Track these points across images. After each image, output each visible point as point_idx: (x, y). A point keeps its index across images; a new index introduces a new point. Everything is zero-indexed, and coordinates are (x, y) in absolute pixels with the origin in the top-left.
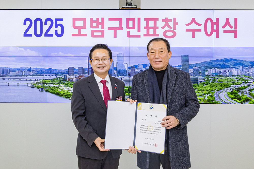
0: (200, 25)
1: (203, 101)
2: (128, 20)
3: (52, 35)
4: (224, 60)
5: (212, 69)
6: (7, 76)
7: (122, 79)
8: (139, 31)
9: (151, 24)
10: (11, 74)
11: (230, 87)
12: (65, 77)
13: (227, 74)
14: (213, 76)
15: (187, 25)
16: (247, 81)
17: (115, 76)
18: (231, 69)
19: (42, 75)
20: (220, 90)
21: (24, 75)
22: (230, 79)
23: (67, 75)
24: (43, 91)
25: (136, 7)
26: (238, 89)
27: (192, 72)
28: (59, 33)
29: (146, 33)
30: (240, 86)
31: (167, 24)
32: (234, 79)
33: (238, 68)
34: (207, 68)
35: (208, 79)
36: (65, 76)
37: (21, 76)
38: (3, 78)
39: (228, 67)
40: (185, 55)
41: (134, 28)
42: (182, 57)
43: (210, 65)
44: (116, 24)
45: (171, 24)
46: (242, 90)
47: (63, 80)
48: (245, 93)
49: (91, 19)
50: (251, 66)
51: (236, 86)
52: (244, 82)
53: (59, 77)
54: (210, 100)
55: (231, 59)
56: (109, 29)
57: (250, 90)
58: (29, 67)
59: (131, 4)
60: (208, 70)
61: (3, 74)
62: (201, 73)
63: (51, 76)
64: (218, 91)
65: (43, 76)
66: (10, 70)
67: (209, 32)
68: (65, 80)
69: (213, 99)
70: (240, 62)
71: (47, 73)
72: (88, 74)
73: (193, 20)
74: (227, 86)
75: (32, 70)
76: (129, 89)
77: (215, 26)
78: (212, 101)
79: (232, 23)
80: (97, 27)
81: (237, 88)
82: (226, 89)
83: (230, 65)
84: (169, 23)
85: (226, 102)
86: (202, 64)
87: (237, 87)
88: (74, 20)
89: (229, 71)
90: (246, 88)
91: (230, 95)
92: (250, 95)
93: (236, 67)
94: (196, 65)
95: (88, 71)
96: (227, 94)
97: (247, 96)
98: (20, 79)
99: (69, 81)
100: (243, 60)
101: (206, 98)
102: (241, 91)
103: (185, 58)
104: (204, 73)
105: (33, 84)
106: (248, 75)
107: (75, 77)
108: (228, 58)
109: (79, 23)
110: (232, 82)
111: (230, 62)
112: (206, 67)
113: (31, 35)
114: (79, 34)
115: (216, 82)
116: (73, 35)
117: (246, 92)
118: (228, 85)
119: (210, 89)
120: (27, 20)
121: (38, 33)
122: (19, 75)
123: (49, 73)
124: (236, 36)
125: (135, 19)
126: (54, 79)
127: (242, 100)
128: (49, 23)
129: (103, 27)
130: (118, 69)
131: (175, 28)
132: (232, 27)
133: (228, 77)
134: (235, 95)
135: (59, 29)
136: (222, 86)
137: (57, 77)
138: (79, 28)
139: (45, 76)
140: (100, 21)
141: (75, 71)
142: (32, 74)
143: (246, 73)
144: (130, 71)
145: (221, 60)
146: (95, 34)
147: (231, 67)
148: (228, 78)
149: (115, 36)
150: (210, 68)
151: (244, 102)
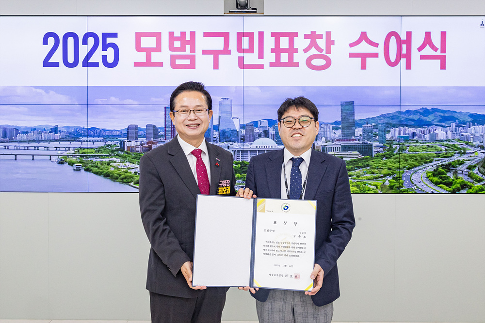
0: (376, 45)
1: (382, 188)
2: (240, 35)
3: (96, 65)
4: (421, 111)
5: (397, 129)
6: (12, 142)
7: (228, 147)
8: (261, 56)
9: (284, 43)
10: (20, 137)
11: (431, 162)
12: (121, 144)
13: (427, 137)
14: (399, 141)
15: (351, 45)
16: (464, 150)
17: (217, 142)
18: (435, 128)
19: (78, 139)
20: (413, 167)
21: (45, 141)
22: (433, 147)
23: (126, 141)
24: (79, 170)
25: (255, 10)
26: (446, 165)
27: (361, 134)
28: (110, 60)
29: (274, 61)
30: (451, 161)
31: (313, 44)
32: (439, 148)
33: (448, 127)
34: (388, 127)
35: (391, 146)
36: (121, 141)
37: (39, 141)
38: (4, 146)
39: (429, 124)
40: (347, 102)
41: (251, 50)
42: (341, 105)
43: (395, 122)
44: (217, 43)
45: (322, 43)
46: (455, 167)
47: (117, 150)
48: (459, 173)
49: (171, 34)
50: (471, 123)
51: (443, 161)
52: (459, 153)
53: (110, 143)
54: (394, 186)
55: (434, 110)
56: (205, 52)
57: (470, 168)
58: (54, 125)
59: (246, 6)
60: (391, 129)
61: (4, 138)
62: (377, 137)
63: (95, 141)
64: (409, 169)
65: (79, 141)
66: (18, 129)
67: (393, 58)
68: (122, 149)
69: (401, 185)
70: (450, 114)
71: (88, 136)
72: (166, 138)
73: (364, 36)
74: (425, 160)
75: (60, 131)
76: (243, 166)
77: (404, 46)
78: (399, 188)
79: (436, 41)
80: (183, 49)
81: (444, 163)
82: (424, 167)
83: (433, 120)
84: (318, 41)
85: (423, 191)
86: (380, 120)
87: (445, 161)
88: (139, 36)
89: (429, 133)
90: (461, 163)
91: (431, 178)
92: (469, 176)
93: (443, 124)
94: (367, 121)
95: (165, 133)
96: (425, 175)
97: (463, 178)
98: (37, 148)
99: (129, 152)
100: (458, 111)
101: (387, 183)
102: (452, 170)
103: (347, 107)
104: (384, 136)
105: (61, 158)
106: (465, 140)
107: (141, 144)
108: (429, 108)
109: (148, 42)
110: (436, 154)
111: (433, 115)
112: (386, 123)
113: (56, 65)
114: (149, 63)
115: (405, 153)
116: (137, 64)
117: (462, 171)
118: (428, 159)
119: (394, 165)
120: (48, 35)
121: (71, 60)
122: (34, 140)
123: (91, 136)
124: (443, 67)
125: (253, 33)
126: (100, 148)
127: (454, 187)
128: (91, 41)
129: (193, 50)
130: (221, 128)
131: (329, 51)
132: (436, 49)
133: (428, 144)
134: (441, 178)
135: (110, 53)
136: (416, 160)
137: (106, 143)
138: (149, 51)
139: (84, 141)
140: (188, 38)
141: (140, 133)
142: (58, 139)
143: (462, 135)
144: (244, 132)
145: (416, 112)
146: (178, 62)
147: (434, 125)
148: (428, 146)
149: (216, 67)
150: (394, 127)
151: (458, 189)
